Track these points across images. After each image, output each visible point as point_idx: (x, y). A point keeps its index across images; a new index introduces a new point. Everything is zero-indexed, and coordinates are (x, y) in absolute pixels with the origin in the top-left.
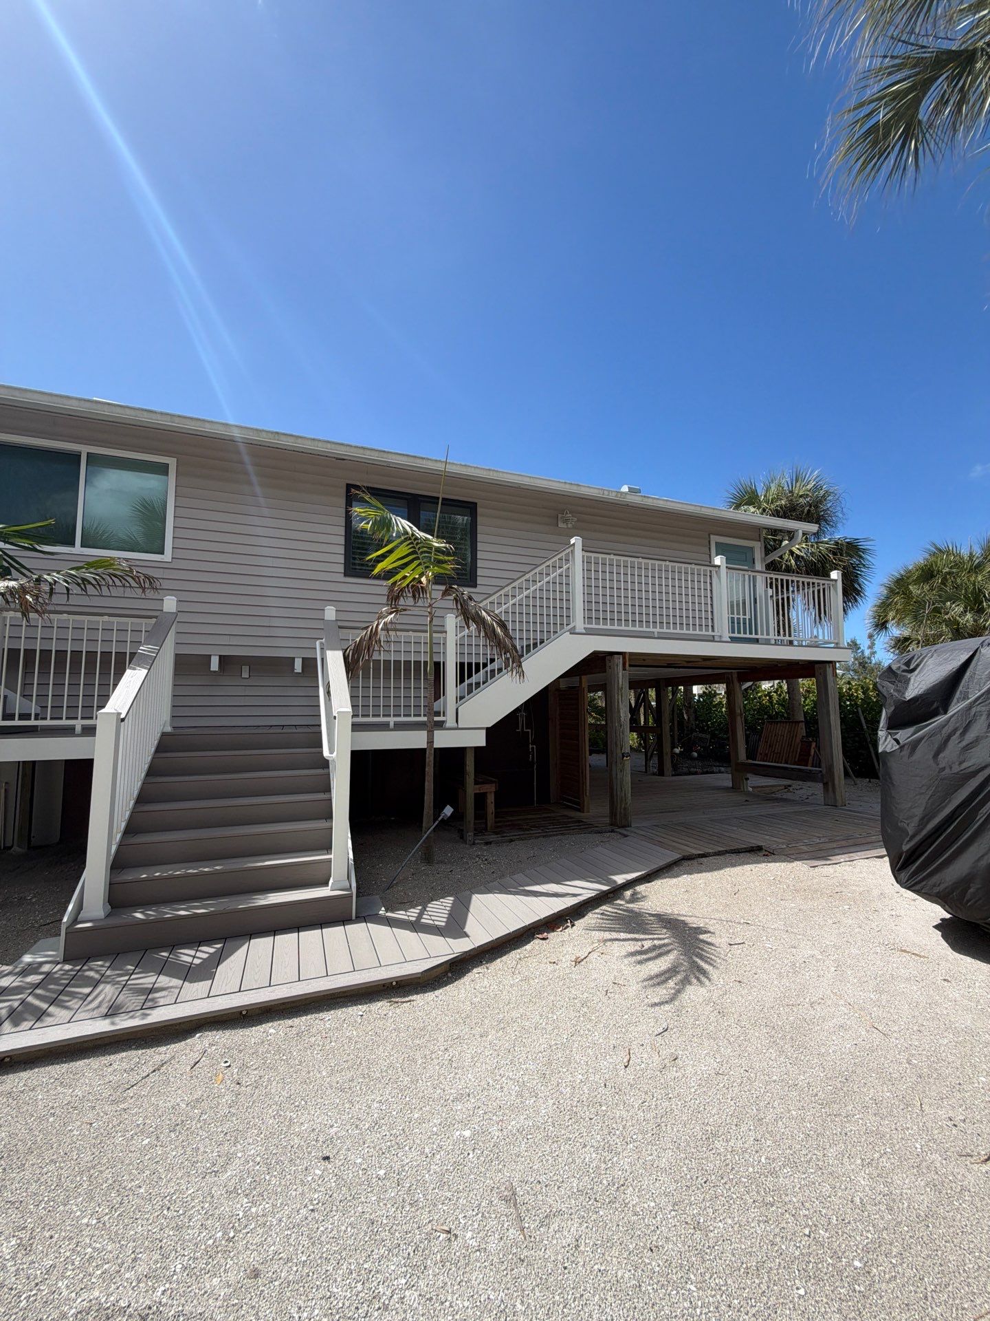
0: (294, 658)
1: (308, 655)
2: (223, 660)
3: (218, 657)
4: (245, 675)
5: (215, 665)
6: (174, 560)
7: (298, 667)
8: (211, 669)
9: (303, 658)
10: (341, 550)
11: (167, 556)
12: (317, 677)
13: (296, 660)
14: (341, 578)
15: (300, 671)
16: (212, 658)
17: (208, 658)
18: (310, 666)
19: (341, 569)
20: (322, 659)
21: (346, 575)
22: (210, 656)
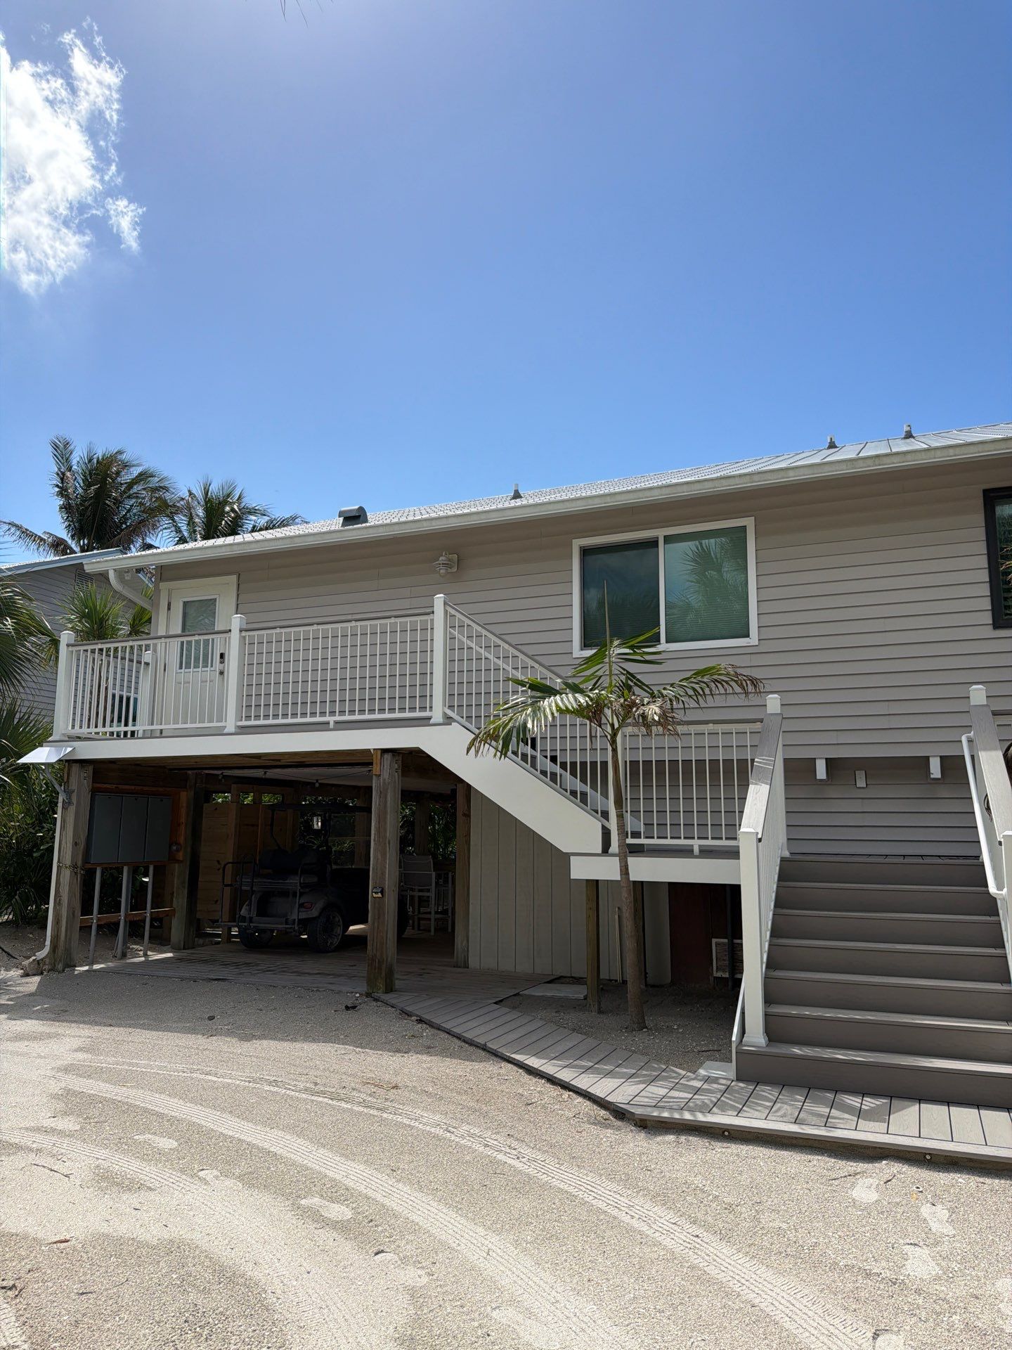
0: (927, 758)
1: (949, 751)
2: (830, 763)
3: (824, 761)
4: (861, 783)
5: (821, 772)
6: (761, 642)
7: (935, 769)
8: (818, 778)
9: (941, 757)
10: (985, 590)
11: (754, 639)
12: (968, 784)
13: (931, 759)
14: (989, 632)
15: (939, 776)
16: (818, 762)
17: (813, 761)
18: (954, 768)
19: (987, 617)
20: (973, 757)
21: (997, 625)
22: (815, 759)
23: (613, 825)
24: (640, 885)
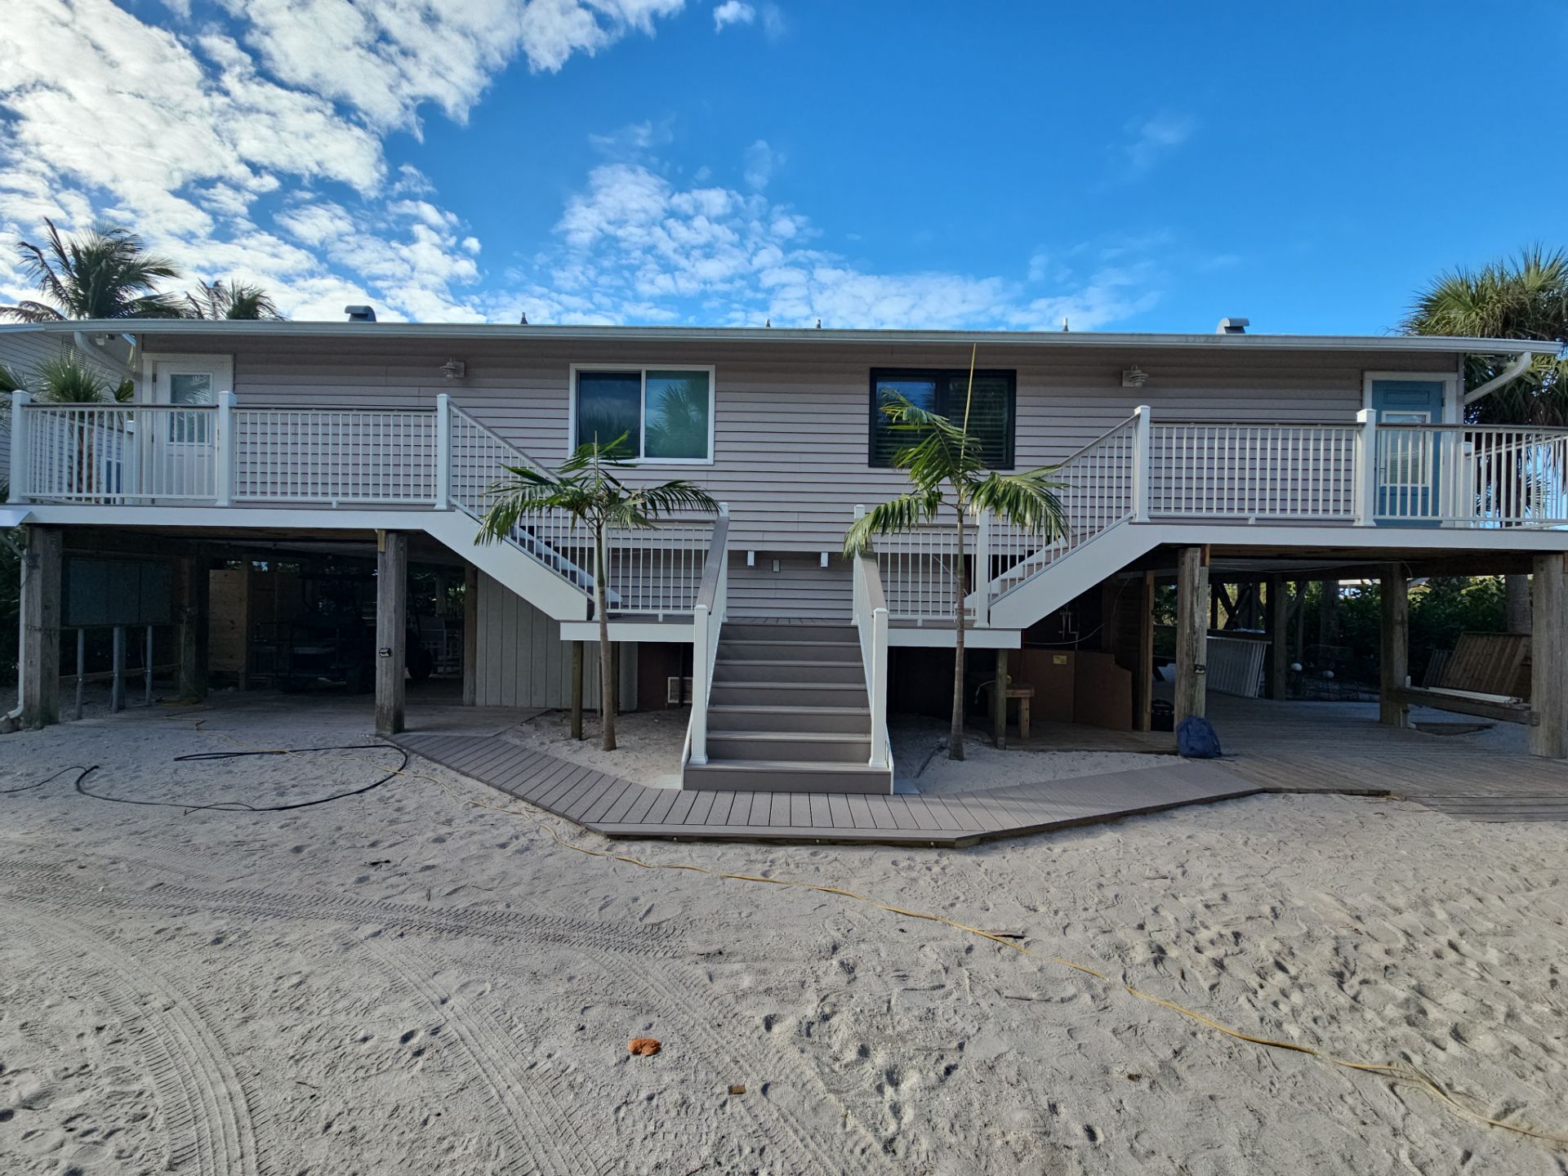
0: (818, 553)
1: (834, 549)
2: (758, 554)
3: (754, 553)
4: (776, 569)
5: (751, 561)
6: (715, 462)
7: (824, 561)
8: (747, 564)
9: (828, 553)
10: (866, 440)
11: (710, 460)
13: (822, 554)
14: (866, 469)
15: (827, 565)
16: (749, 553)
19: (865, 459)
22: (747, 551)
23: (596, 598)
24: (616, 646)
